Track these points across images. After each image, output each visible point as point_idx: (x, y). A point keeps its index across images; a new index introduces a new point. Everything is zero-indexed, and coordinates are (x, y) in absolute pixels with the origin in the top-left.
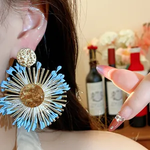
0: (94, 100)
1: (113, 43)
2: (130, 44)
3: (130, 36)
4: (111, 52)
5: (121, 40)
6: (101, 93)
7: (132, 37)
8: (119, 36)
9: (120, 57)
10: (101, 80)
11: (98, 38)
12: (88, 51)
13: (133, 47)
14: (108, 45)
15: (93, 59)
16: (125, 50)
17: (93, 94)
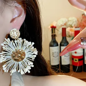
0: (53, 56)
1: (65, 24)
2: (75, 25)
3: (74, 21)
4: (64, 30)
5: (70, 23)
6: (58, 52)
7: (75, 21)
8: (69, 21)
9: (69, 32)
10: (57, 45)
11: (57, 21)
12: (51, 29)
13: (76, 27)
14: (62, 25)
15: (54, 34)
16: (72, 28)
17: (53, 53)
